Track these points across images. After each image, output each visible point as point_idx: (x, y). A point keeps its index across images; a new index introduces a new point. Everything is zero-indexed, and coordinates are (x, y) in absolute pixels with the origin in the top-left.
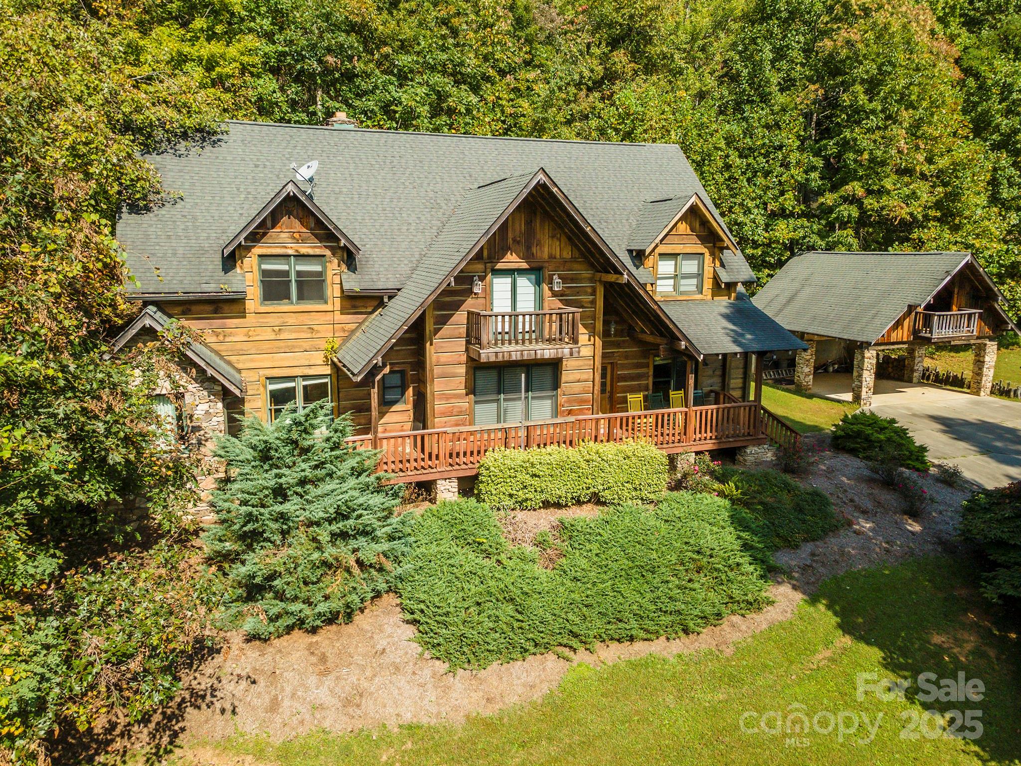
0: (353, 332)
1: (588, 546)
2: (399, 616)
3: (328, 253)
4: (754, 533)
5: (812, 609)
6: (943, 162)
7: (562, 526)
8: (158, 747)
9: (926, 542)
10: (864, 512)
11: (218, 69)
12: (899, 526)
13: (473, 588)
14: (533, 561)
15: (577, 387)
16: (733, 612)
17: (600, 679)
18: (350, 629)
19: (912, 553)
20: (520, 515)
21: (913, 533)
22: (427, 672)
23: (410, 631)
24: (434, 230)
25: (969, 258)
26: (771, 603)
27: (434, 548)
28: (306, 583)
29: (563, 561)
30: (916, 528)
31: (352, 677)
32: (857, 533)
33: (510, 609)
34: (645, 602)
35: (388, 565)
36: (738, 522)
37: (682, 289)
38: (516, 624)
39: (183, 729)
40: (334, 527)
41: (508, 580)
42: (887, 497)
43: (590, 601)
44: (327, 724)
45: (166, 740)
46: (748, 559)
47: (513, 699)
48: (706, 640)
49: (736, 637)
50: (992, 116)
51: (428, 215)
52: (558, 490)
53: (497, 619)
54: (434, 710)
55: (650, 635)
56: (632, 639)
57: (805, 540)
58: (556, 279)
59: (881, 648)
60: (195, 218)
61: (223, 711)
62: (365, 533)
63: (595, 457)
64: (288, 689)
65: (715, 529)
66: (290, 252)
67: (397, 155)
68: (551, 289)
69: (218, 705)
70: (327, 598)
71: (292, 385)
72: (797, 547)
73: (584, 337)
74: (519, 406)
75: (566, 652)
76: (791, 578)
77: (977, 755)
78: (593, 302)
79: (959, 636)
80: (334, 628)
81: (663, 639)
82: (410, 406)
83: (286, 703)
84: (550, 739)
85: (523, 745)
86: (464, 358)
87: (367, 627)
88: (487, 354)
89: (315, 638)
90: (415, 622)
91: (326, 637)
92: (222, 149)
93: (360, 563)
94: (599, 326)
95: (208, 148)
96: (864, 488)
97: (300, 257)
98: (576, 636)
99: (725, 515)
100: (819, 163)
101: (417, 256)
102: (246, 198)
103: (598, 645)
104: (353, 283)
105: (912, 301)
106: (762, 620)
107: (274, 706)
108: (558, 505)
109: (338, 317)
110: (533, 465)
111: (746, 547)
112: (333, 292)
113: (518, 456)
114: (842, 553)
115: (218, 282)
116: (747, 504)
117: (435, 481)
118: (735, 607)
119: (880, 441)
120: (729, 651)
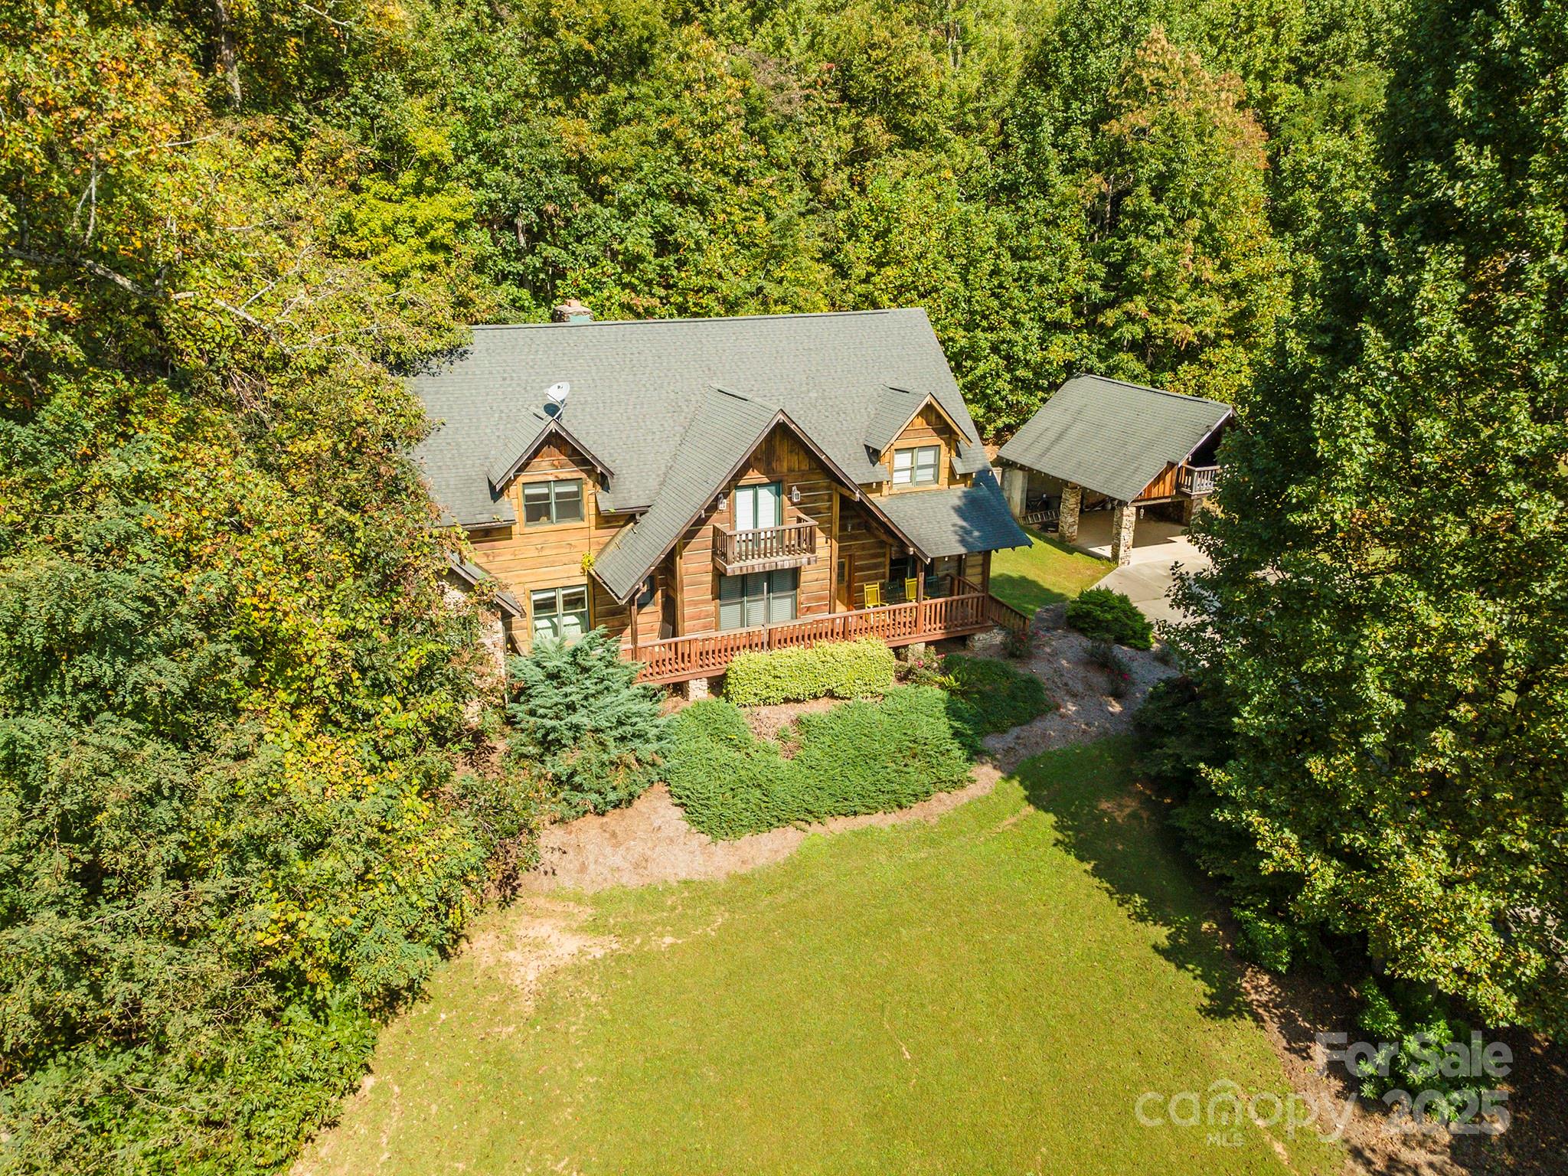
0: (607, 544)
1: (822, 739)
2: (669, 800)
3: (584, 476)
4: (965, 721)
5: (1008, 785)
6: (1239, 273)
7: (799, 722)
8: (505, 897)
9: (1121, 722)
10: (1074, 695)
11: (432, 232)
12: (1101, 707)
13: (729, 777)
14: (776, 753)
15: (815, 586)
16: (941, 790)
17: (830, 846)
18: (630, 811)
19: (1106, 733)
20: (764, 711)
21: (1112, 714)
22: (695, 843)
23: (679, 812)
24: (678, 438)
25: (1230, 411)
26: (971, 781)
27: (693, 745)
28: (598, 778)
29: (801, 752)
30: (1116, 708)
31: (638, 848)
32: (1062, 716)
33: (758, 793)
34: (866, 785)
35: (660, 761)
36: (952, 712)
37: (918, 479)
38: (763, 805)
39: (520, 885)
40: (615, 733)
41: (756, 770)
42: (1100, 679)
43: (822, 785)
44: (624, 881)
45: (508, 892)
46: (957, 745)
47: (761, 862)
48: (916, 812)
49: (941, 810)
50: (1304, 208)
51: (671, 421)
52: (796, 688)
53: (748, 801)
54: (702, 870)
55: (871, 810)
56: (855, 813)
57: (1014, 725)
58: (795, 491)
59: (1056, 815)
60: (458, 445)
61: (546, 873)
62: (639, 736)
63: (829, 658)
64: (591, 858)
65: (931, 720)
66: (551, 478)
67: (635, 351)
68: (790, 499)
69: (542, 869)
70: (614, 788)
71: (552, 594)
72: (1005, 732)
73: (820, 539)
74: (762, 605)
75: (803, 824)
76: (994, 758)
77: (1107, 890)
78: (830, 508)
79: (1123, 802)
80: (618, 811)
81: (881, 813)
82: (659, 608)
83: (592, 867)
84: (790, 888)
85: (770, 892)
86: (711, 567)
87: (644, 810)
88: (733, 568)
89: (605, 819)
90: (683, 805)
91: (613, 815)
92: (470, 361)
93: (638, 760)
94: (836, 529)
95: (457, 362)
96: (1081, 671)
97: (560, 481)
98: (810, 812)
99: (942, 706)
100: (1101, 271)
101: (663, 469)
102: (500, 418)
103: (828, 819)
104: (608, 503)
105: (1173, 458)
106: (963, 796)
107: (583, 868)
108: (797, 701)
109: (594, 532)
110: (775, 668)
111: (956, 734)
112: (589, 510)
113: (761, 658)
114: (1044, 736)
115: (489, 511)
116: (964, 694)
117: (687, 682)
118: (943, 786)
119: (1107, 621)
120: (933, 821)
